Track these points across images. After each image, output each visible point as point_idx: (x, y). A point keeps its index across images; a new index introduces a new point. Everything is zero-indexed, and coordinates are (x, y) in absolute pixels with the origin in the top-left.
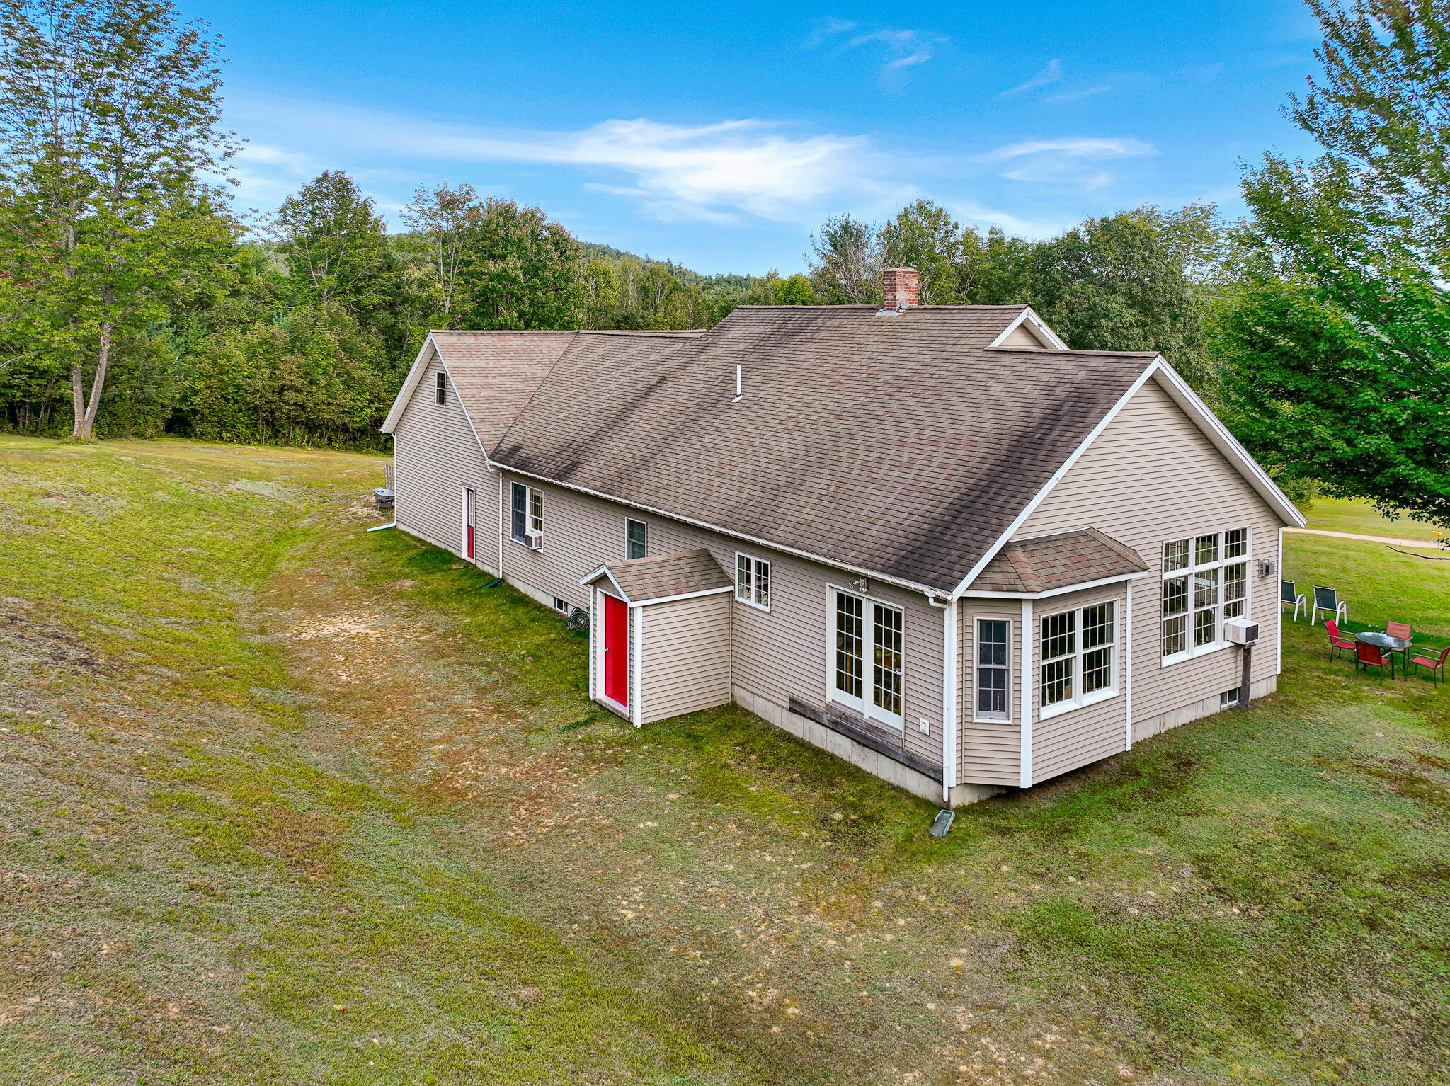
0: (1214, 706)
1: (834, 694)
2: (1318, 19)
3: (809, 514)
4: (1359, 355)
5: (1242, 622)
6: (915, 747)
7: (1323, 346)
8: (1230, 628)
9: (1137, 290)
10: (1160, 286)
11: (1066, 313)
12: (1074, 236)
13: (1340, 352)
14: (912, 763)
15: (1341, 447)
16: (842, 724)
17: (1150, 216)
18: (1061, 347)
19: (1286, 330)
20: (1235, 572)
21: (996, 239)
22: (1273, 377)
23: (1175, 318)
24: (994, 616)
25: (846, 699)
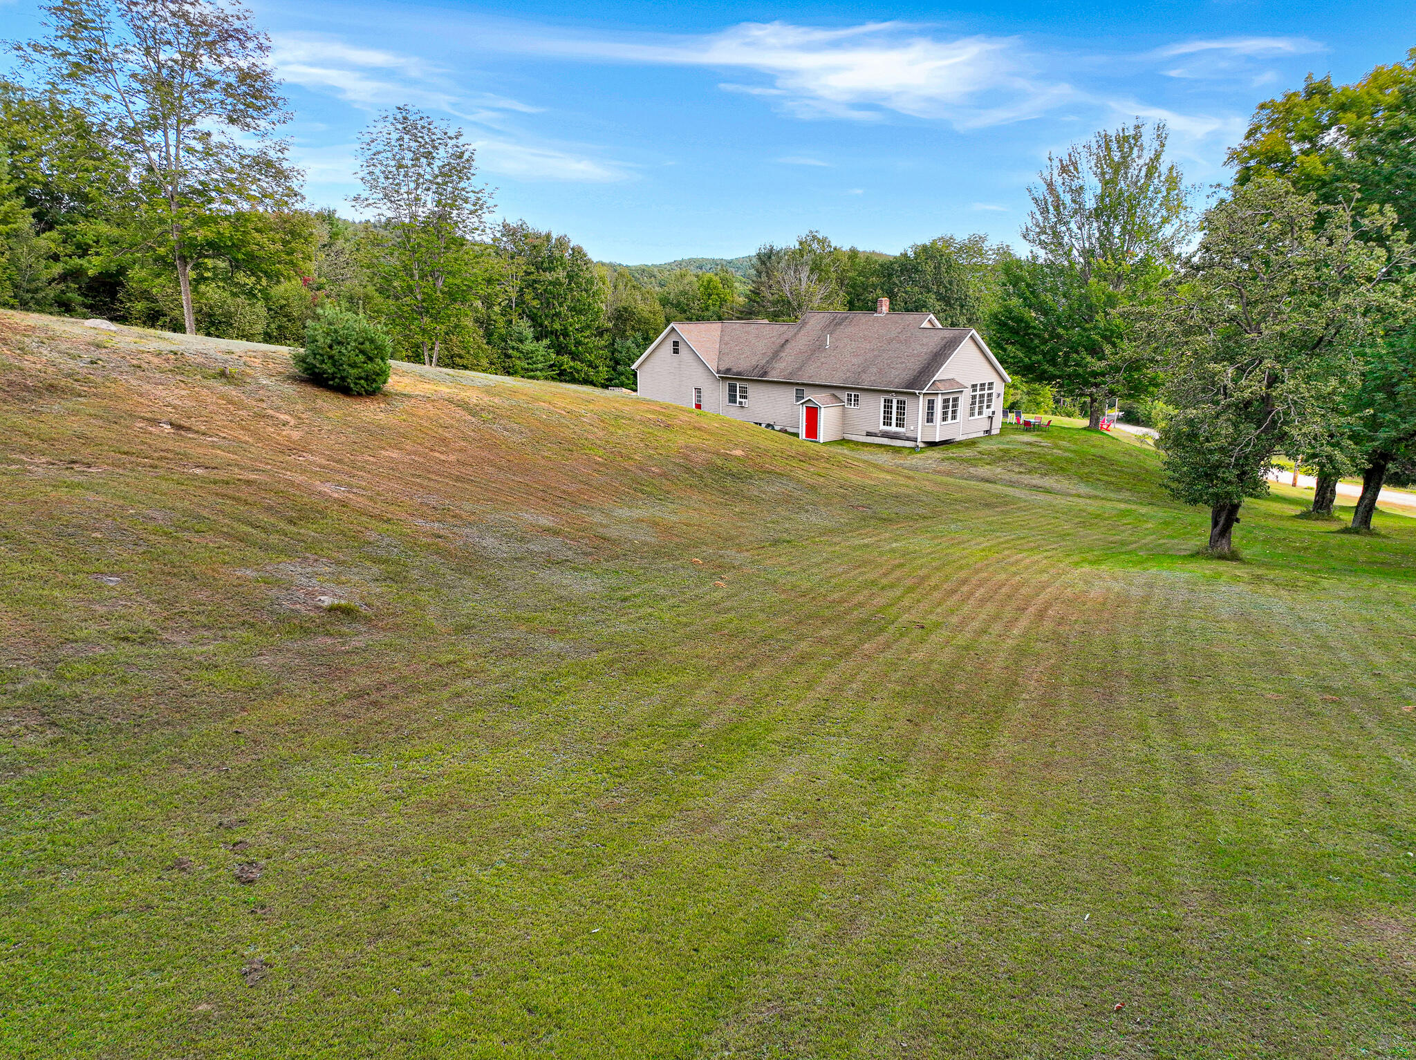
0: (981, 434)
1: (882, 427)
2: (1030, 198)
3: (873, 378)
4: (1034, 328)
5: (991, 410)
6: (909, 434)
7: (1023, 325)
8: (987, 412)
9: (942, 290)
10: (955, 288)
11: (903, 304)
12: (905, 255)
13: (1028, 326)
14: (908, 439)
15: (1027, 360)
16: (885, 435)
17: (948, 242)
18: (940, 326)
19: (1012, 319)
20: (990, 395)
21: (854, 254)
22: (1006, 336)
23: (962, 306)
24: (931, 398)
25: (887, 428)
